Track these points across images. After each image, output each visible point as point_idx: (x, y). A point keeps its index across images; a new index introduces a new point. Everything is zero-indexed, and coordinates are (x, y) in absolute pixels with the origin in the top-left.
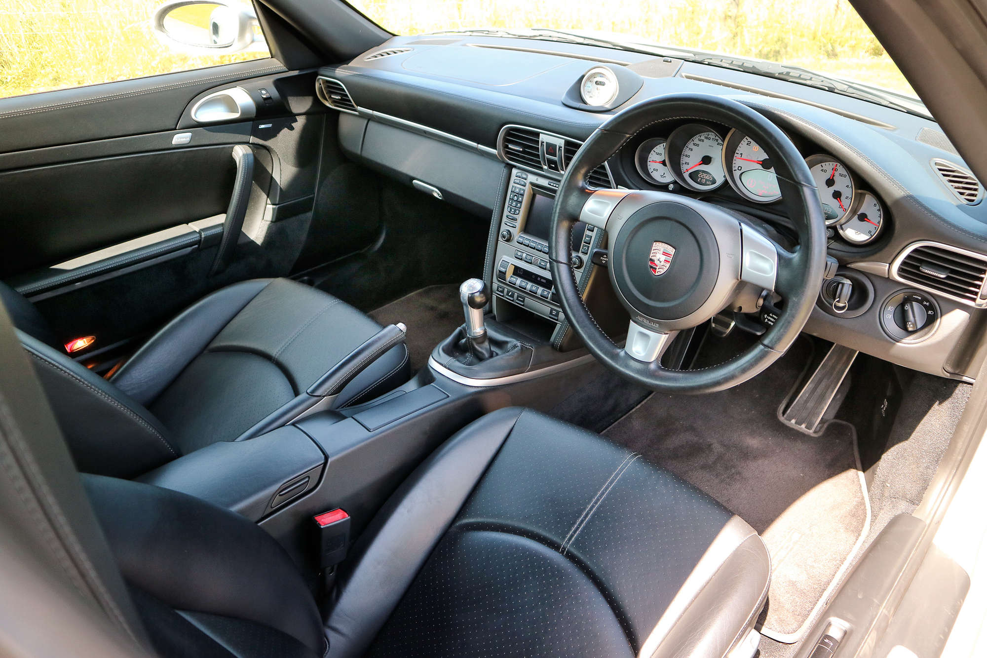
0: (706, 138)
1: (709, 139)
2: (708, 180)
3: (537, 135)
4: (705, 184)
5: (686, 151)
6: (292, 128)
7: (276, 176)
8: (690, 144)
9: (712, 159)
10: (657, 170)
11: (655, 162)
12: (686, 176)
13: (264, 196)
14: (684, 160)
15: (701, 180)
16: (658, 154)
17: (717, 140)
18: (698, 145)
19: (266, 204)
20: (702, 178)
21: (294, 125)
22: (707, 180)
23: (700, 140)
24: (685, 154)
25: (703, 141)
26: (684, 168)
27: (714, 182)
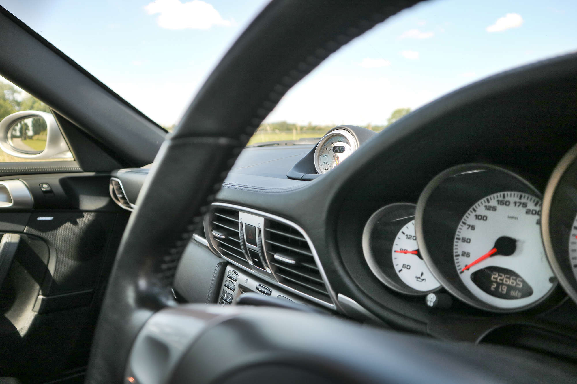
0: (501, 203)
1: (507, 204)
2: (515, 289)
3: (235, 213)
4: (506, 296)
5: (462, 231)
6: (75, 223)
7: (52, 268)
8: (470, 218)
9: (518, 244)
10: (408, 267)
11: (406, 252)
12: (466, 278)
13: (38, 287)
14: (459, 247)
15: (497, 288)
16: (409, 237)
17: (525, 205)
18: (484, 218)
19: (38, 295)
20: (499, 284)
21: (79, 220)
22: (510, 288)
23: (488, 208)
24: (461, 237)
25: (494, 209)
26: (461, 262)
27: (528, 292)
